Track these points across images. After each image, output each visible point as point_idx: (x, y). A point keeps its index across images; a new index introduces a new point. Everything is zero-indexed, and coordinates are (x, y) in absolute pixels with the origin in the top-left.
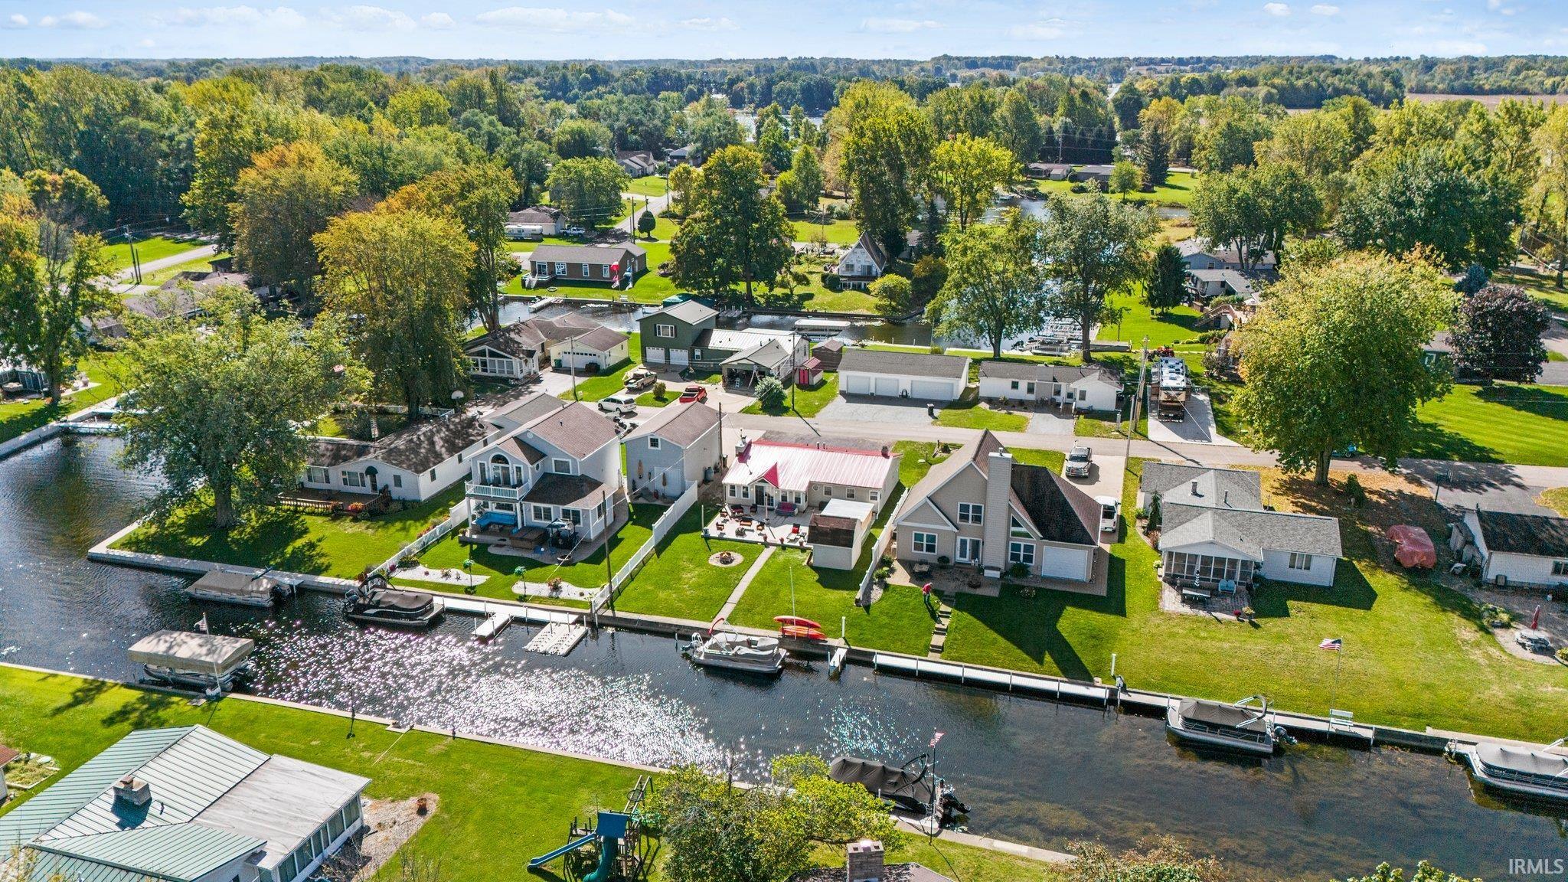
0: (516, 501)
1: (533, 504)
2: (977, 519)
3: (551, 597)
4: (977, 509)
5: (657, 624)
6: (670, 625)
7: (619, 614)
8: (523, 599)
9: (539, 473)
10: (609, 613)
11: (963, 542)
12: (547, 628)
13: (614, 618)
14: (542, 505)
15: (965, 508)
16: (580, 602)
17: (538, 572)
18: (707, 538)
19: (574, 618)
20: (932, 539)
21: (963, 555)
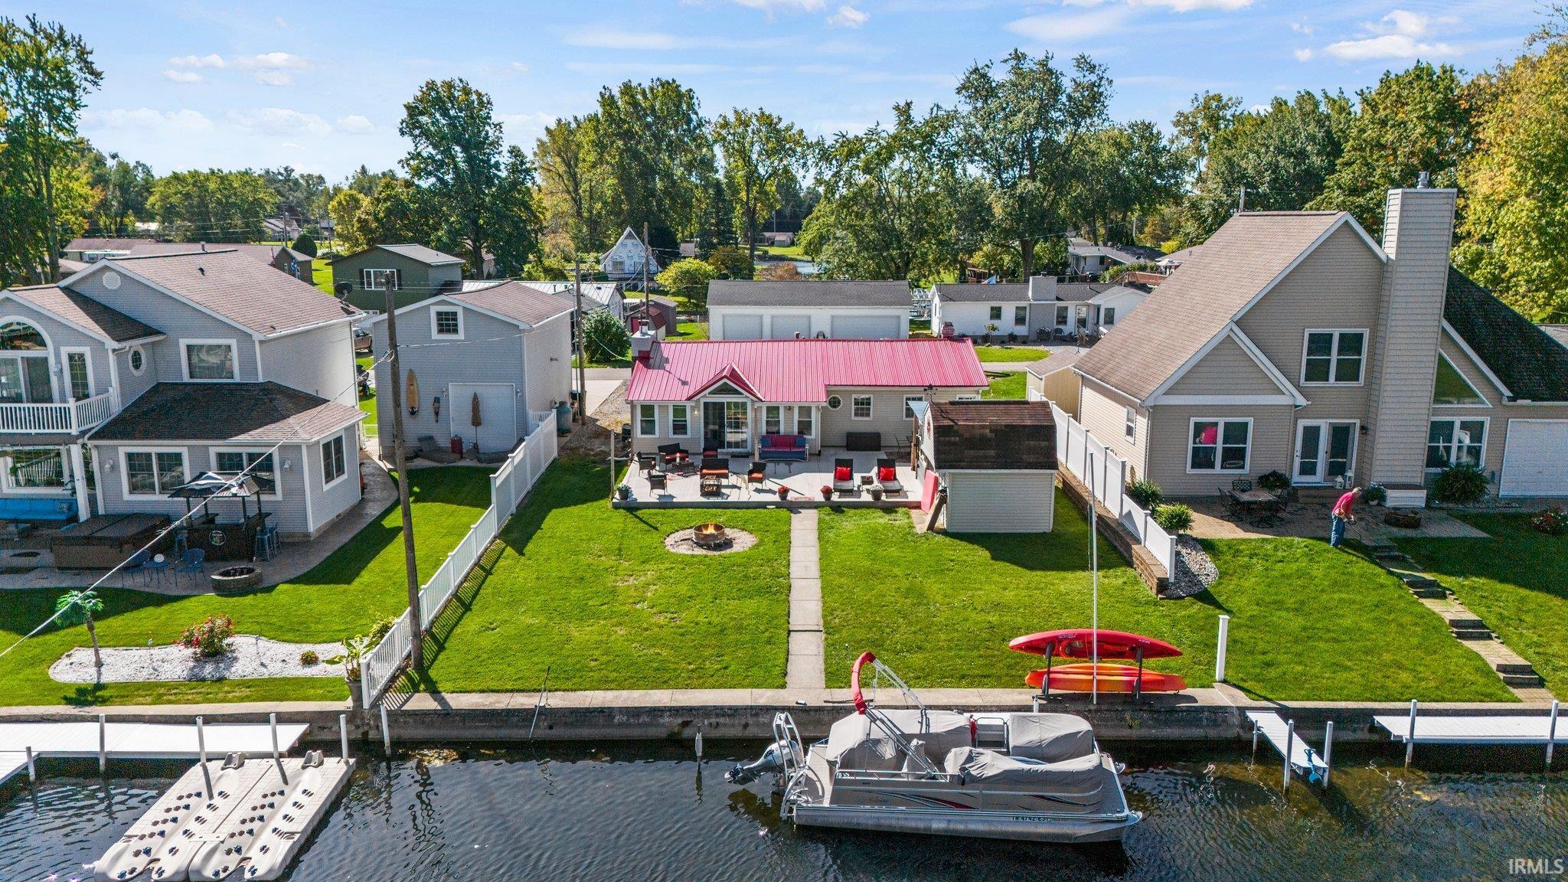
0: (70, 439)
1: (124, 448)
2: (1349, 372)
3: (196, 679)
4: (1351, 343)
5: (605, 713)
6: (656, 712)
7: (460, 702)
8: (87, 696)
9: (143, 380)
10: (422, 702)
11: (1312, 434)
12: (192, 779)
13: (447, 714)
14: (154, 448)
15: (1319, 343)
16: (311, 682)
17: (146, 618)
18: (630, 506)
19: (290, 734)
20: (1235, 432)
21: (1308, 469)
